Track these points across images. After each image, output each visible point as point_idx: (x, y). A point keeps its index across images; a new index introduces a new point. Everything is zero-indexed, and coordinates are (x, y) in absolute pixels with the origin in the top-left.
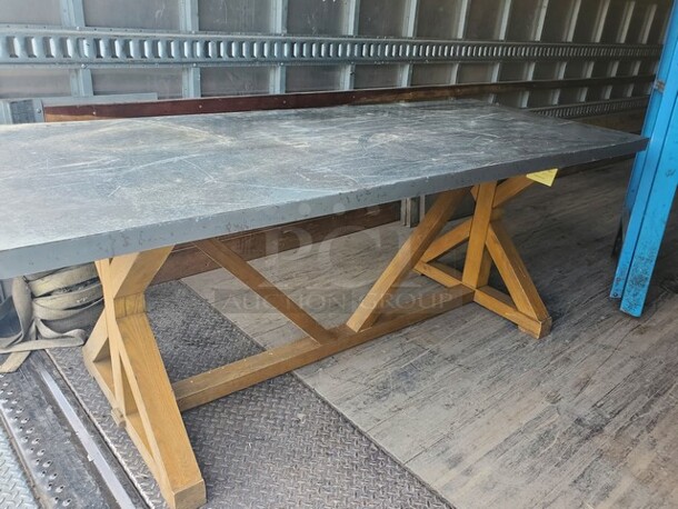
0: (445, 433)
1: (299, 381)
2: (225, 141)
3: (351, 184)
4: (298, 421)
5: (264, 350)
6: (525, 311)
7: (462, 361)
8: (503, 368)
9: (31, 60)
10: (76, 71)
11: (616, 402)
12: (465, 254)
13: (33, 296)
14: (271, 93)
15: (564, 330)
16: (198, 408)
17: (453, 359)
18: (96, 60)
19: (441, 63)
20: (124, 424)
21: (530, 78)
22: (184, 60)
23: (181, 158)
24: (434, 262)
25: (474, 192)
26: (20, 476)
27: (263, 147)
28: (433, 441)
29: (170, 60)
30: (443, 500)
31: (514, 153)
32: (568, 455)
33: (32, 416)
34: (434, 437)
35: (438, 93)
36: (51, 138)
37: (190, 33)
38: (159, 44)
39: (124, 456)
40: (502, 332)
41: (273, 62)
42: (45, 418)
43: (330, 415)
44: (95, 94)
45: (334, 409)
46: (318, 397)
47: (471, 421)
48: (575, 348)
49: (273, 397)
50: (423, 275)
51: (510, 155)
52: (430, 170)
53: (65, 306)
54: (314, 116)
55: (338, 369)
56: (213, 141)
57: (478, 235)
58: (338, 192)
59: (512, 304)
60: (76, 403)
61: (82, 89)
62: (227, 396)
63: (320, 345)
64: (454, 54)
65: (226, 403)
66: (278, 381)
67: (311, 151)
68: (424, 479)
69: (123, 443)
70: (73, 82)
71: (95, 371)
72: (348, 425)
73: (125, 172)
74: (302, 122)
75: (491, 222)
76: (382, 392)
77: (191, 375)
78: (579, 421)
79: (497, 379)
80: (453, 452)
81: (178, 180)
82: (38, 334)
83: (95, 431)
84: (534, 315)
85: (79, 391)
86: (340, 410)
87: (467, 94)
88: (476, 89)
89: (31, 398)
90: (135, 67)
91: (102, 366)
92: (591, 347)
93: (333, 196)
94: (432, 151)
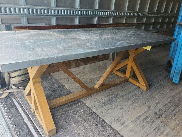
0: (120, 116)
1: (82, 101)
2: (63, 37)
3: (96, 49)
4: (81, 112)
5: (72, 93)
6: (142, 84)
7: (125, 97)
8: (136, 99)
9: (11, 14)
10: (23, 17)
11: (166, 108)
12: (126, 68)
13: (10, 78)
14: (75, 24)
15: (152, 89)
16: (54, 108)
17: (123, 96)
18: (29, 14)
19: (121, 17)
20: (34, 112)
21: (145, 22)
22: (52, 15)
23: (51, 41)
24: (118, 70)
25: (129, 52)
26: (6, 126)
27: (73, 38)
28: (117, 118)
29: (48, 15)
30: (119, 134)
31: (140, 41)
32: (153, 122)
33: (9, 110)
34: (117, 117)
35: (120, 25)
36: (16, 35)
37: (54, 7)
38: (46, 10)
39: (34, 121)
40: (136, 89)
41: (76, 16)
42: (13, 110)
43: (90, 111)
44: (28, 23)
45: (91, 109)
46: (86, 106)
47: (127, 113)
48: (155, 94)
49: (75, 106)
50: (115, 74)
51: (139, 42)
52: (118, 45)
53: (19, 80)
54: (87, 31)
55: (92, 98)
56: (60, 37)
57: (130, 63)
58: (93, 51)
59: (139, 82)
60: (21, 107)
61: (25, 22)
62: (62, 105)
63: (87, 92)
64: (125, 15)
65: (62, 107)
66: (76, 101)
67: (86, 40)
68: (114, 128)
69: (34, 117)
70: (22, 20)
71: (27, 98)
72: (94, 113)
73: (36, 44)
74: (83, 32)
75: (134, 60)
76: (104, 105)
77: (52, 99)
78: (156, 113)
79: (134, 102)
80: (122, 121)
81: (50, 47)
82: (11, 88)
83: (26, 114)
84: (145, 85)
85: (22, 103)
86: (92, 109)
87: (128, 25)
88: (130, 24)
89: (9, 105)
90: (39, 16)
91: (28, 97)
92: (159, 94)
93: (92, 52)
94: (118, 40)
